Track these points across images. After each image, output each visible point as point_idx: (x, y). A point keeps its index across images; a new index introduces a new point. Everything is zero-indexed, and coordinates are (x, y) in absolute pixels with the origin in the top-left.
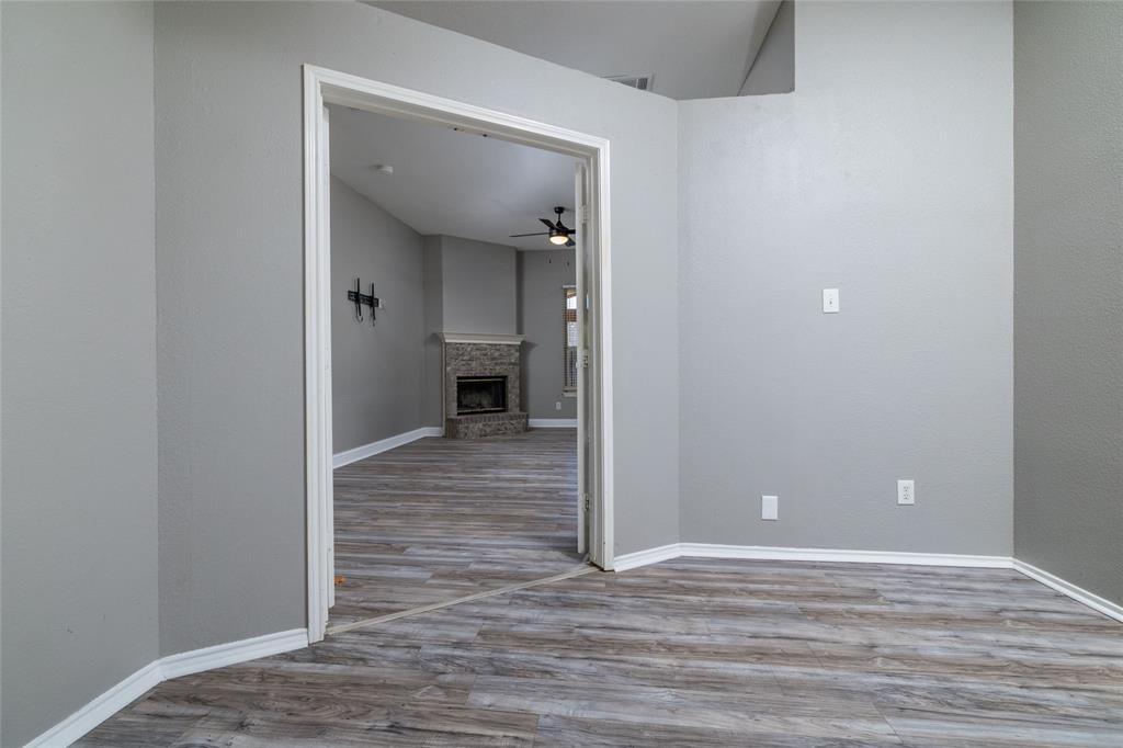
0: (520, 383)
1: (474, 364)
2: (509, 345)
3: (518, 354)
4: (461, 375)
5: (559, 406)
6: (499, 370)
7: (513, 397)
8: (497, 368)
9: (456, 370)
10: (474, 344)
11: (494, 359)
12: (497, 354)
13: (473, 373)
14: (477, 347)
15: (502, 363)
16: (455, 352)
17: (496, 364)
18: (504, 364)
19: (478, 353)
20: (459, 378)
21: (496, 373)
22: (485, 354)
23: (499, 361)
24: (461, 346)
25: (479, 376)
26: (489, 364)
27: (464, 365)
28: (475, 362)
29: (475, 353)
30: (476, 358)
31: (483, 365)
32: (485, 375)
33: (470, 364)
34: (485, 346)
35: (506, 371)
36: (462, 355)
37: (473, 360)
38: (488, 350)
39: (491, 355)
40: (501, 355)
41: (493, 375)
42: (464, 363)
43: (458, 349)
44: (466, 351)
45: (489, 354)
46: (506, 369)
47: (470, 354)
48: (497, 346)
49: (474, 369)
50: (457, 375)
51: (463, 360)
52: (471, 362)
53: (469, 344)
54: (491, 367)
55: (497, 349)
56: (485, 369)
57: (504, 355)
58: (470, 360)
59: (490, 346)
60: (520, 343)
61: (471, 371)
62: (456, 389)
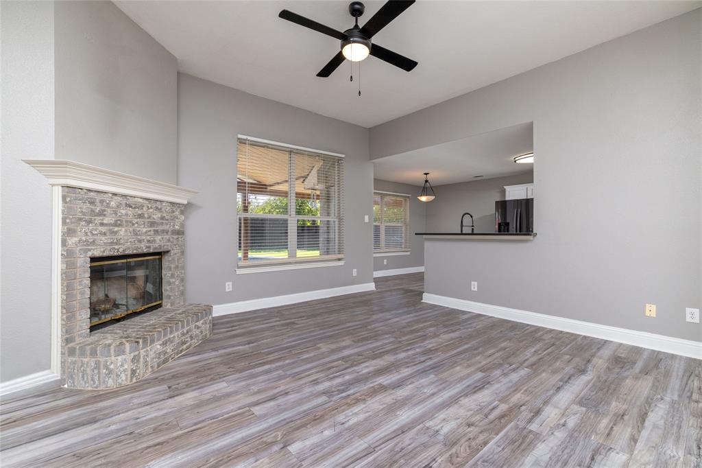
1: (122, 232)
2: (172, 204)
3: (183, 218)
4: (97, 253)
5: (229, 287)
6: (160, 243)
7: (176, 285)
8: (158, 238)
9: (89, 242)
11: (152, 224)
12: (157, 216)
13: (121, 250)
14: (128, 201)
15: (163, 231)
16: (86, 208)
17: (156, 232)
18: (167, 232)
19: (130, 212)
20: (93, 259)
21: (156, 248)
22: (141, 216)
23: (160, 228)
24: (98, 198)
25: (131, 252)
26: (146, 232)
27: (105, 234)
28: (123, 229)
29: (123, 212)
30: (127, 221)
31: (136, 234)
32: (140, 251)
33: (116, 233)
34: (140, 200)
35: (169, 244)
36: (102, 213)
37: (120, 225)
38: (145, 209)
39: (149, 217)
40: (162, 218)
41: (151, 251)
42: (103, 229)
43: (92, 203)
44: (108, 205)
45: (146, 216)
46: (169, 240)
47: (116, 214)
48: (158, 203)
49: (122, 241)
50: (90, 254)
51: (102, 224)
52: (116, 229)
53: (115, 194)
54: (148, 238)
55: (157, 208)
56: (140, 241)
57: (167, 217)
58: (115, 225)
59: (145, 201)
60: (185, 202)
61: (116, 244)
62: (88, 282)
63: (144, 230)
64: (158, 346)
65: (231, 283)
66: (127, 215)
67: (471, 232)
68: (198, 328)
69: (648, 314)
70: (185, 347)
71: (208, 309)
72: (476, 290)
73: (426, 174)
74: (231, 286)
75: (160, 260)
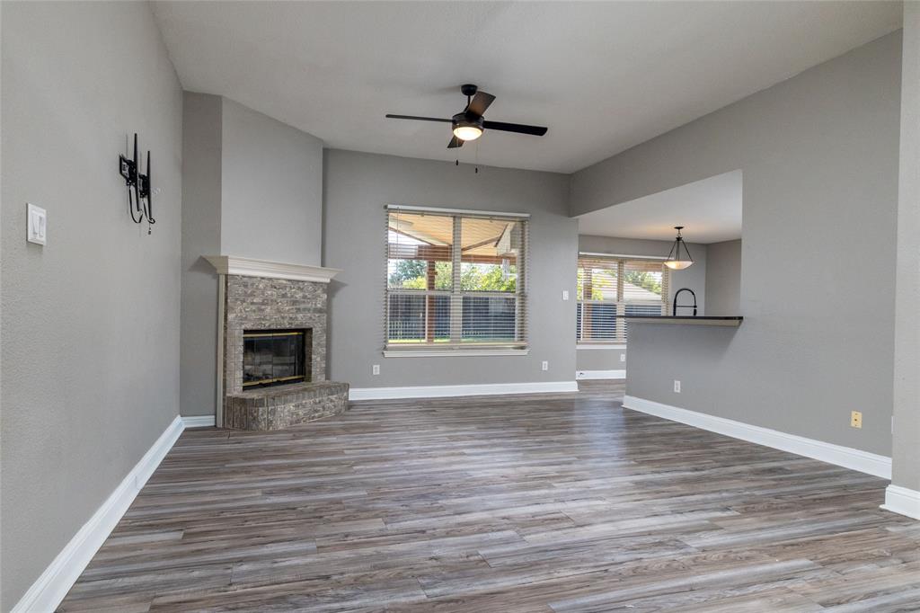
0: (327, 338)
1: (268, 309)
2: (315, 283)
3: (326, 296)
4: (249, 326)
5: (376, 370)
6: (301, 320)
7: (317, 361)
8: (300, 316)
9: (243, 318)
10: (270, 279)
11: (295, 302)
12: (299, 295)
13: (266, 325)
14: (273, 284)
15: (304, 309)
16: (241, 290)
17: (298, 310)
18: (309, 310)
19: (274, 292)
20: (246, 332)
21: (297, 325)
22: (284, 296)
23: (302, 306)
24: (250, 282)
25: (275, 328)
26: (289, 310)
27: (254, 311)
28: (269, 308)
29: (269, 292)
30: (272, 300)
31: (280, 312)
32: (283, 327)
33: (263, 310)
34: (284, 282)
35: (311, 321)
36: (252, 295)
37: (267, 304)
38: (288, 289)
39: (292, 296)
40: (304, 297)
41: (293, 327)
42: (254, 307)
43: (246, 286)
44: (257, 288)
45: (289, 295)
46: (311, 318)
47: (263, 294)
48: (300, 283)
49: (268, 318)
50: (243, 327)
51: (252, 303)
52: (263, 307)
53: (263, 278)
54: (291, 315)
55: (299, 288)
56: (283, 318)
57: (309, 296)
58: (263, 304)
59: (290, 283)
60: (328, 281)
61: (263, 320)
62: (242, 349)
63: (287, 308)
64: (291, 407)
65: (378, 366)
66: (272, 295)
67: (692, 315)
68: (332, 401)
69: (853, 424)
70: (316, 415)
71: (346, 387)
72: (679, 391)
73: (679, 228)
74: (378, 370)
75: (304, 336)
